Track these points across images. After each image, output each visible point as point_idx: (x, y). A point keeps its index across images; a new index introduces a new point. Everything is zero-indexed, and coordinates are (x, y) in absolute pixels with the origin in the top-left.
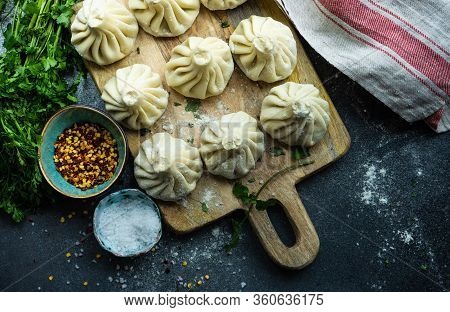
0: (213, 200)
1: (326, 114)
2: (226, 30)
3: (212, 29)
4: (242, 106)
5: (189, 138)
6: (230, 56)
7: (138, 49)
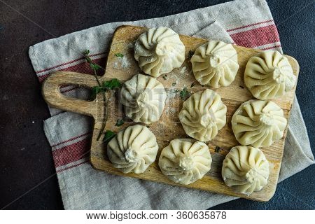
0: (120, 63)
1: (119, 167)
2: (214, 147)
3: (221, 140)
4: (162, 123)
5: (168, 78)
6: (196, 138)
7: (243, 88)
